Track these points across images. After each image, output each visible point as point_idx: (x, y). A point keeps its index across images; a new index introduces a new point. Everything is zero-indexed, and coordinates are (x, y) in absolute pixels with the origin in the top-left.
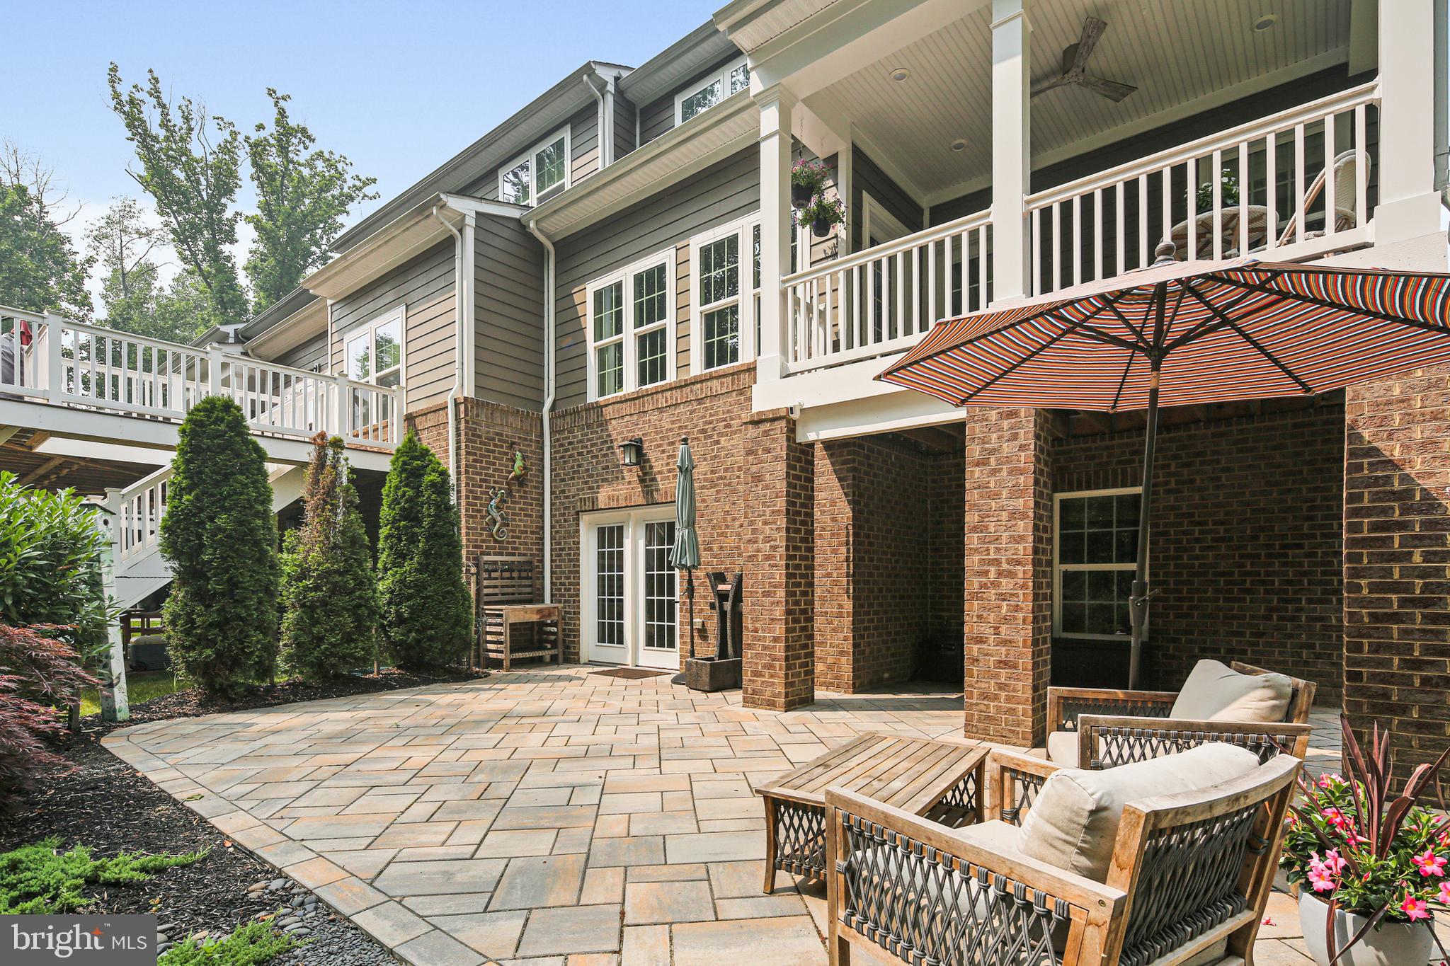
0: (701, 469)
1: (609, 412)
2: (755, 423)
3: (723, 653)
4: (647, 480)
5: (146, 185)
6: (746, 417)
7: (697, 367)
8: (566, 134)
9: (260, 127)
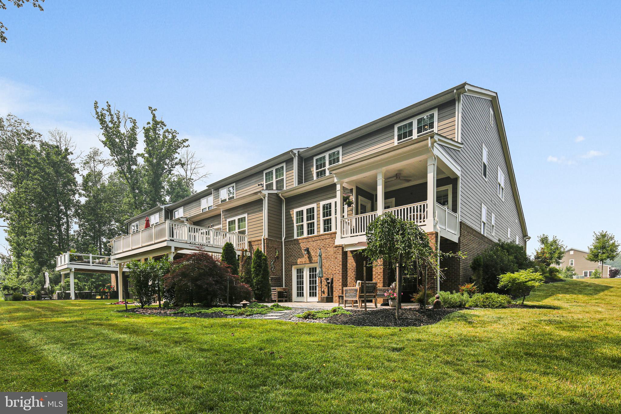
0: (323, 255)
1: (300, 241)
2: (336, 247)
3: (329, 295)
4: (310, 257)
5: (105, 144)
6: (334, 246)
7: (322, 232)
8: (284, 165)
9: (149, 123)
